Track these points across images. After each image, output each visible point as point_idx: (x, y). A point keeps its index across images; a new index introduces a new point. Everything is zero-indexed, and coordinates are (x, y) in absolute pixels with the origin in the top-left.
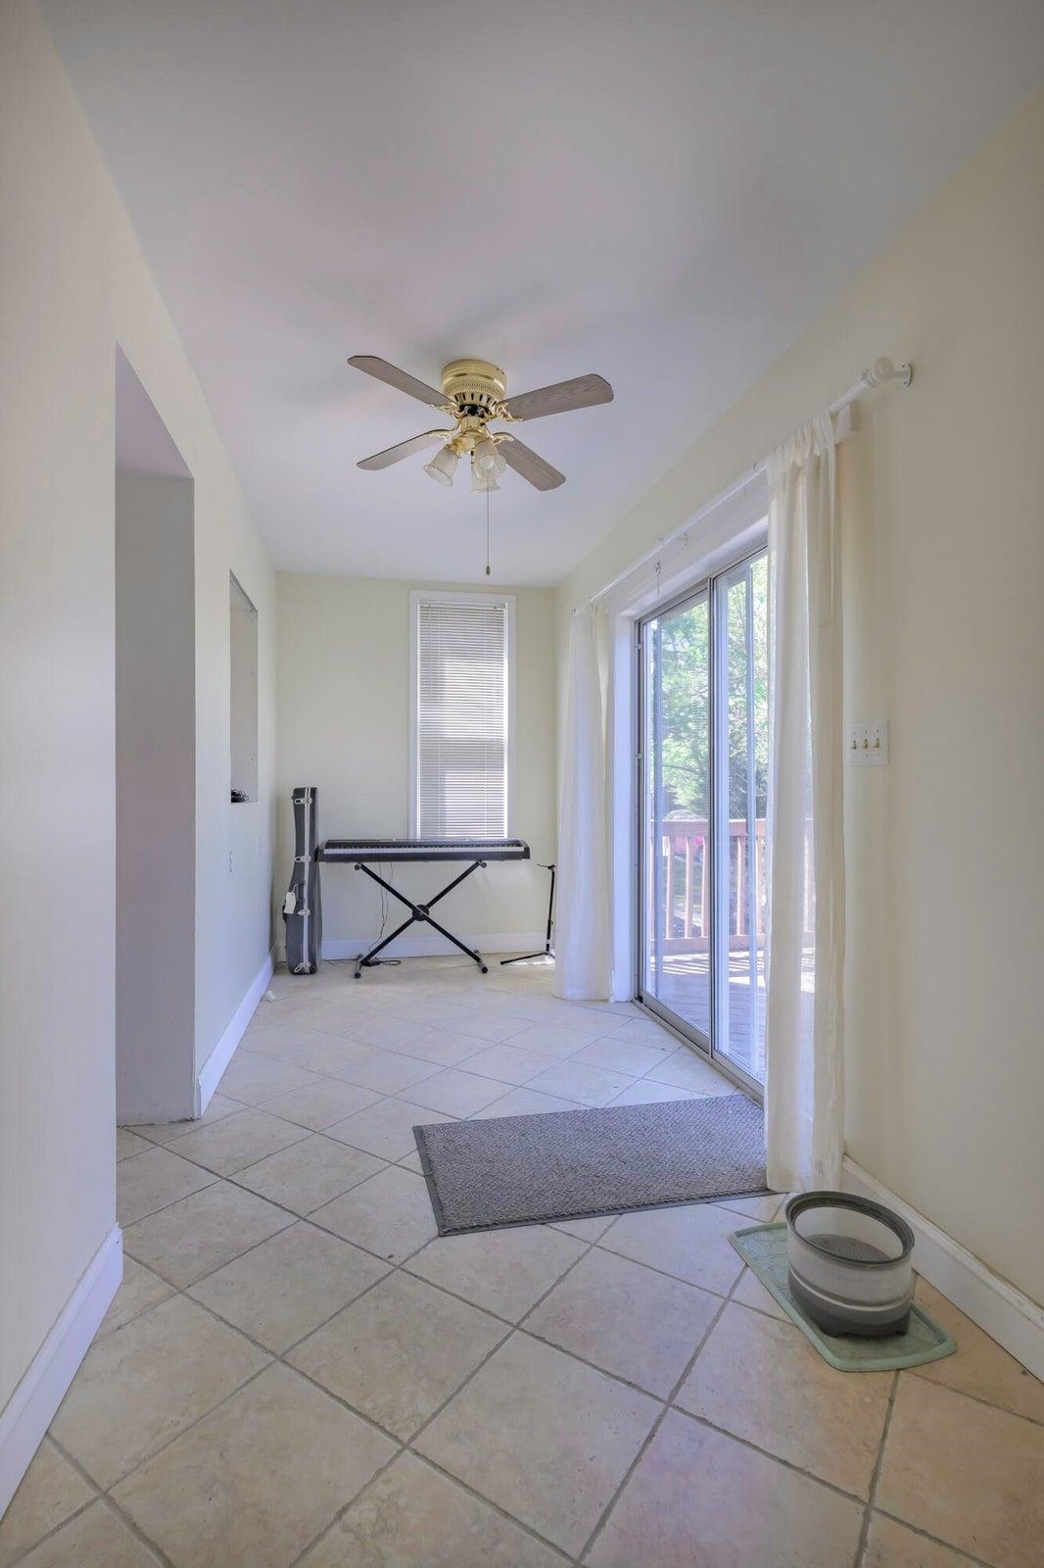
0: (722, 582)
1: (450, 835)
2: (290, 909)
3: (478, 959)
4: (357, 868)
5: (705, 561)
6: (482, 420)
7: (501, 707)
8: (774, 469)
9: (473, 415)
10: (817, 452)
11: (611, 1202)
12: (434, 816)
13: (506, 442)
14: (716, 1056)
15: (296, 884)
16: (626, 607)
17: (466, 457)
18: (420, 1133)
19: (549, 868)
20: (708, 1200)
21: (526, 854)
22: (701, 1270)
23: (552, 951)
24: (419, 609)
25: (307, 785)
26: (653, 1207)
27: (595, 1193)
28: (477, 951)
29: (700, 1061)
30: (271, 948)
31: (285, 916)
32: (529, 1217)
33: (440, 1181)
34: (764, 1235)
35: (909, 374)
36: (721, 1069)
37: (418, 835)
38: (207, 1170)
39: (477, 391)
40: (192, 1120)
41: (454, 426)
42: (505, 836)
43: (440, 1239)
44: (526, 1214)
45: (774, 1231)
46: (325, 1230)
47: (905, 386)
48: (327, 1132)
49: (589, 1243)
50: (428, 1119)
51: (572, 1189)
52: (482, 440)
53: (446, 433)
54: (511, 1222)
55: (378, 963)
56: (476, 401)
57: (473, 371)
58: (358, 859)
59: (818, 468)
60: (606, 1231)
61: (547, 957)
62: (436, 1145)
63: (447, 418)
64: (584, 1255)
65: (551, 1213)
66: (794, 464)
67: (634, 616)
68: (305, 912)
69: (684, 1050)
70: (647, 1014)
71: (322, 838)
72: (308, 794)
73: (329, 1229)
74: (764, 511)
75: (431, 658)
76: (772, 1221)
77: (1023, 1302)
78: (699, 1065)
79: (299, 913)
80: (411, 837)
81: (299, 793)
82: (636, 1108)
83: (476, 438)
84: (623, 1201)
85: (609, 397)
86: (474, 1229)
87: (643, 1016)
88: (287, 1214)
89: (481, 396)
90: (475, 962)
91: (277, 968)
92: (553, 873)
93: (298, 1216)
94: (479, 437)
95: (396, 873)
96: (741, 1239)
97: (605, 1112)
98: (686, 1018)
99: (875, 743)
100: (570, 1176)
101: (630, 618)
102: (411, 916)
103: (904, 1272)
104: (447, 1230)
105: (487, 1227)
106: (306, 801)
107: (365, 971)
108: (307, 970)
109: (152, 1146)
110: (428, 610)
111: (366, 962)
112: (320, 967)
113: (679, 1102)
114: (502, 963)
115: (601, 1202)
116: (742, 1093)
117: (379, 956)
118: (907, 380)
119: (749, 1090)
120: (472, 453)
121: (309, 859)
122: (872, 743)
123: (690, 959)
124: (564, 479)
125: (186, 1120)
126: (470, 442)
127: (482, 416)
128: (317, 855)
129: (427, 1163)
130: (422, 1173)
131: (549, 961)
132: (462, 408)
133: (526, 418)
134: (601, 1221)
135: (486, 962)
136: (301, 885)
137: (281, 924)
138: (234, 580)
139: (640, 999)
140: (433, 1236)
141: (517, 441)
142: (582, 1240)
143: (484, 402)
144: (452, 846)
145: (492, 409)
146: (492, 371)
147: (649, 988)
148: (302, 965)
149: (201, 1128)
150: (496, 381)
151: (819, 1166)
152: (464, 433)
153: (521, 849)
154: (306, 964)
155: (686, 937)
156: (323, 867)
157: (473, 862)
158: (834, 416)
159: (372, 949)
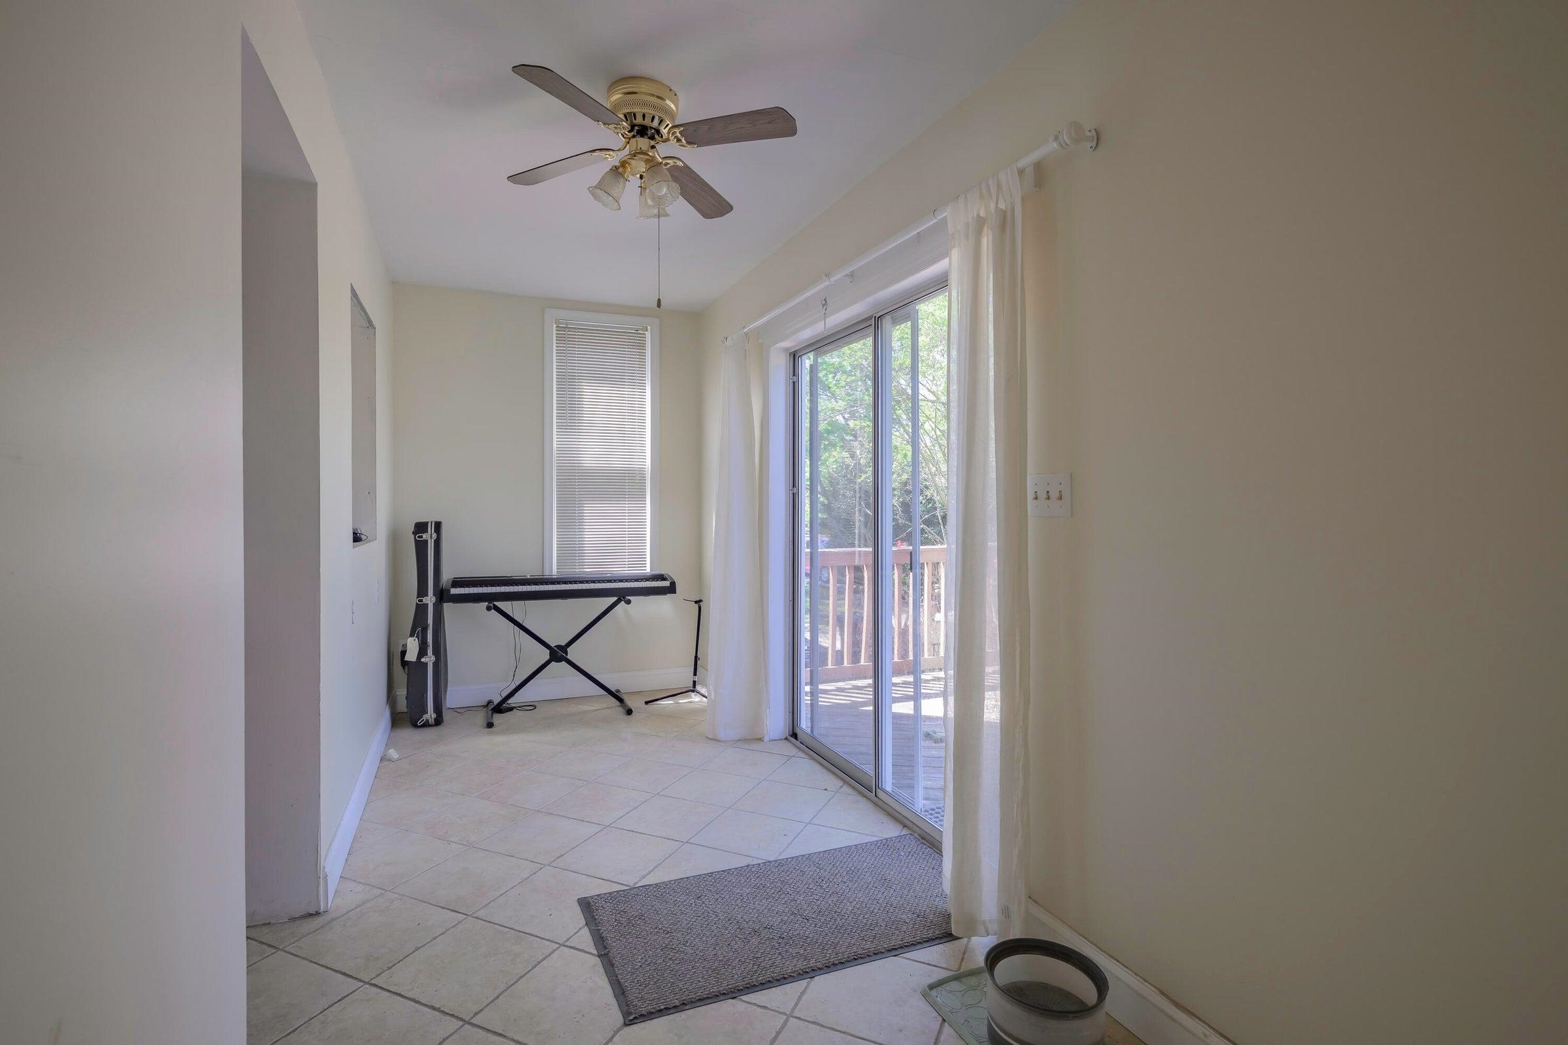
0: (887, 322)
1: (588, 570)
2: (411, 656)
3: (621, 700)
4: (489, 609)
5: (870, 300)
6: (653, 143)
7: (642, 435)
8: (956, 217)
9: (642, 136)
10: (1002, 206)
11: (801, 965)
12: (571, 550)
13: (675, 167)
14: (880, 794)
15: (418, 627)
16: (782, 340)
17: (634, 182)
18: (586, 905)
19: (696, 602)
20: (895, 953)
21: (672, 589)
22: (901, 1031)
23: (698, 688)
24: (555, 328)
25: (430, 517)
26: (842, 966)
27: (783, 958)
28: (618, 691)
29: (864, 800)
30: (388, 700)
31: (404, 663)
32: (719, 991)
33: (617, 961)
34: (954, 985)
35: (1096, 139)
36: (886, 807)
37: (554, 571)
38: (344, 974)
39: (650, 112)
40: (318, 914)
41: (620, 145)
42: (648, 570)
43: (627, 1029)
44: (715, 989)
45: (964, 980)
46: (495, 1033)
47: (1091, 150)
48: (481, 914)
49: (784, 1013)
50: (594, 889)
51: (759, 955)
52: (653, 165)
53: (611, 153)
54: (700, 1000)
55: (511, 709)
56: (647, 122)
57: (644, 90)
58: (490, 598)
59: (1004, 222)
60: (800, 998)
61: (693, 694)
62: (606, 916)
63: (614, 137)
64: (782, 1028)
65: (741, 984)
66: (978, 215)
67: (791, 348)
68: (430, 659)
69: (846, 789)
70: (804, 751)
71: (447, 575)
72: (431, 529)
73: (500, 1032)
74: (945, 254)
75: (568, 381)
76: (959, 969)
77: (1208, 1033)
78: (863, 804)
79: (423, 660)
80: (547, 573)
81: (421, 527)
82: (809, 857)
83: (647, 161)
84: (812, 963)
85: (792, 131)
86: (660, 1013)
87: (801, 754)
88: (448, 1018)
89: (653, 118)
90: (618, 703)
91: (396, 721)
92: (700, 608)
93: (461, 1019)
94: (651, 161)
95: (527, 612)
96: (934, 993)
97: (779, 864)
98: (838, 750)
99: (1057, 495)
100: (755, 941)
101: (786, 350)
102: (548, 657)
103: (1100, 1017)
104: (633, 1017)
105: (676, 1009)
106: (429, 536)
107: (498, 719)
108: (432, 721)
109: (271, 950)
110: (565, 331)
111: (500, 708)
112: (446, 716)
113: (850, 847)
114: (647, 703)
115: (790, 967)
116: (909, 832)
117: (512, 701)
118: (1094, 144)
119: (917, 829)
120: (641, 177)
121: (434, 599)
122: (1054, 494)
123: (833, 688)
124: (731, 208)
125: (311, 915)
126: (640, 166)
127: (652, 138)
128: (443, 596)
129: (600, 940)
130: (595, 952)
131: (695, 698)
132: (633, 126)
133: (701, 144)
134: (792, 990)
135: (630, 702)
136: (425, 629)
137: (401, 676)
138: (354, 294)
139: (795, 735)
140: (619, 1026)
141: (686, 167)
142: (778, 1012)
143: (655, 124)
144: (594, 582)
145: (665, 131)
146: (664, 91)
147: (804, 724)
148: (425, 717)
149: (330, 922)
150: (668, 102)
151: (1006, 912)
152: (633, 155)
153: (666, 584)
154: (430, 715)
155: (830, 666)
156: (448, 607)
157: (615, 599)
158: (1021, 172)
159: (504, 695)
